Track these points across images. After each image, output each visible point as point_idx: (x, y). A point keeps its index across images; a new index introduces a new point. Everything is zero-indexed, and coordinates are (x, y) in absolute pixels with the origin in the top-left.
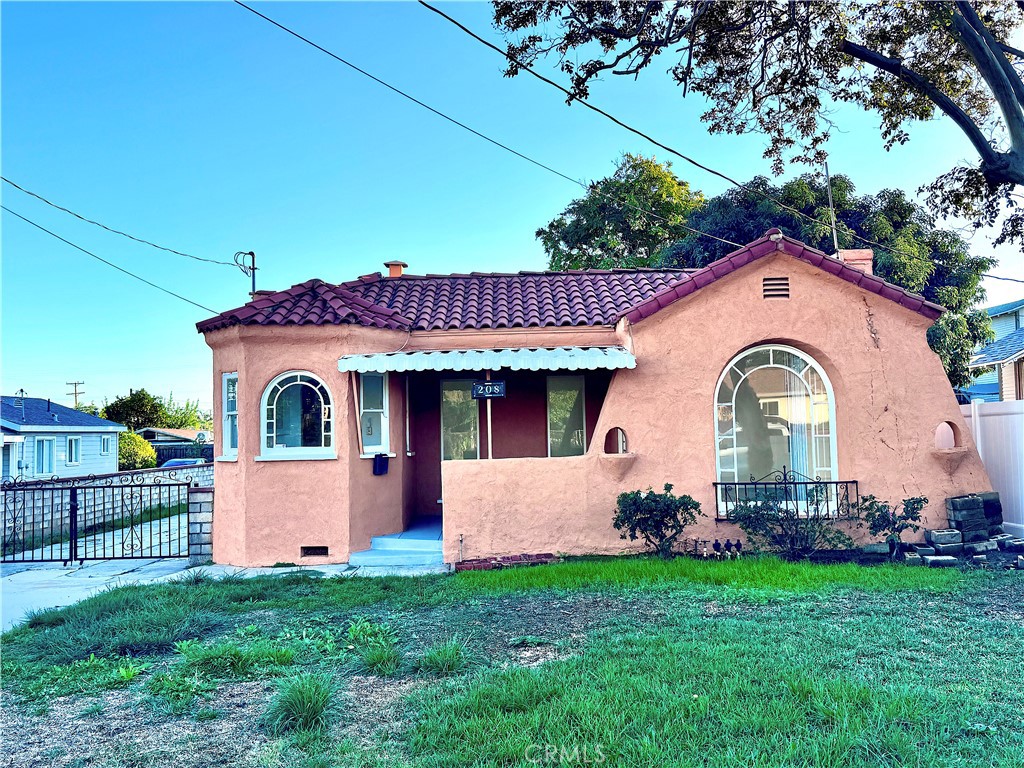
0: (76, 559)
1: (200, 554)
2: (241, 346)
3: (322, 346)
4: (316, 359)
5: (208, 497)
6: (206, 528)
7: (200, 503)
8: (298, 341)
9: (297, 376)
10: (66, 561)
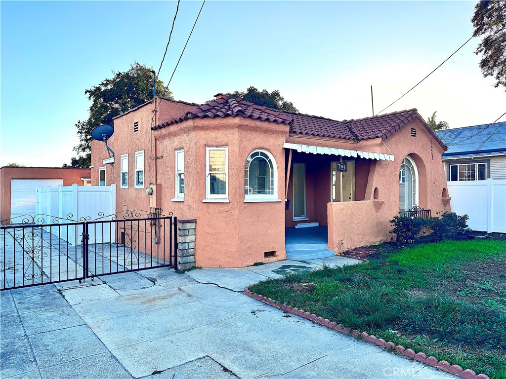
0: (88, 277)
1: (188, 263)
2: (236, 131)
3: (274, 136)
4: (272, 143)
5: (192, 226)
6: (192, 245)
7: (188, 230)
8: (266, 131)
9: (259, 152)
10: (80, 279)
